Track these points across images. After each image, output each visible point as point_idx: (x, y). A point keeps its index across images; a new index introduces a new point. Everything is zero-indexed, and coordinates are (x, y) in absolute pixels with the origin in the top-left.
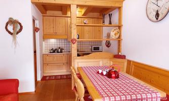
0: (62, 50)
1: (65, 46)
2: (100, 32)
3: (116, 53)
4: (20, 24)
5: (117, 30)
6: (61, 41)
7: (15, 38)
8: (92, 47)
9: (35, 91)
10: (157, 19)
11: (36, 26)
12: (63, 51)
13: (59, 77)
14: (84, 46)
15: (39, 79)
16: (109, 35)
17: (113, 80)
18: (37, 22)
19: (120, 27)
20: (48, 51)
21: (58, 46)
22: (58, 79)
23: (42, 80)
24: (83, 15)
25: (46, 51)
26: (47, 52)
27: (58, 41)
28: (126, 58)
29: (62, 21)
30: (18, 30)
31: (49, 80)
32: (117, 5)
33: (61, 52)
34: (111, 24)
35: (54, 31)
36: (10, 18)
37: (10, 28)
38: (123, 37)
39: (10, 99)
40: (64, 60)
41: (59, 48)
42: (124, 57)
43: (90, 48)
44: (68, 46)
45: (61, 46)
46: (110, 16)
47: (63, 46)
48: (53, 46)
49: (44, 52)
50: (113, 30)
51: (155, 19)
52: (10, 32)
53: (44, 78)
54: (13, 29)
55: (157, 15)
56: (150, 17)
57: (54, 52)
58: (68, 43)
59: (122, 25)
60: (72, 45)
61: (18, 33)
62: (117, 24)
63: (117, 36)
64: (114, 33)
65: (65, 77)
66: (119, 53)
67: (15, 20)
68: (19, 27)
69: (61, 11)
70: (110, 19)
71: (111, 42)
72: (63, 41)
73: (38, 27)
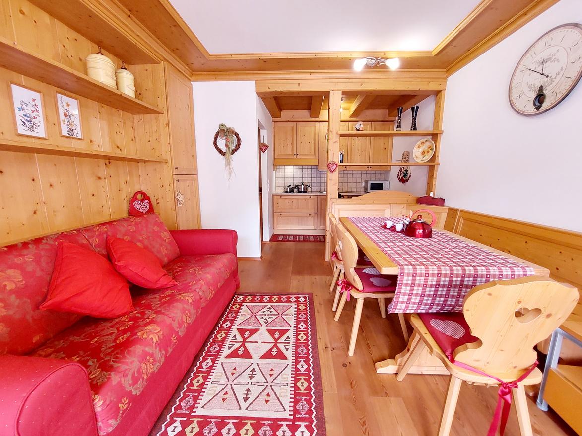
0: (306, 187)
1: (314, 180)
2: (387, 150)
3: (422, 194)
4: (237, 135)
5: (428, 144)
6: (305, 171)
7: (228, 162)
8: (366, 182)
9: (262, 257)
10: (538, 108)
11: (262, 142)
12: (309, 189)
13: (301, 239)
14: (350, 180)
15: (267, 238)
16: (407, 156)
17: (419, 239)
18: (264, 133)
19: (435, 136)
20: (282, 189)
21: (300, 180)
22: (299, 241)
23: (271, 241)
24: (352, 116)
25: (278, 189)
26: (280, 191)
27: (300, 171)
28: (446, 203)
29: (309, 129)
30: (233, 146)
31: (283, 241)
32: (433, 86)
33: (305, 191)
34: (415, 129)
35: (293, 150)
36: (222, 125)
37: (221, 143)
38: (440, 159)
39: (225, 261)
40: (311, 206)
41: (302, 184)
42: (440, 202)
43: (363, 184)
44: (318, 180)
45: (305, 180)
46: (415, 111)
47: (309, 180)
48: (291, 180)
49: (274, 191)
50: (419, 143)
51: (532, 109)
52: (220, 151)
53: (274, 238)
54: (226, 145)
55: (540, 98)
56: (519, 105)
57: (292, 191)
58: (319, 175)
59: (442, 133)
60: (330, 175)
61: (233, 152)
62: (430, 130)
63: (428, 156)
64: (421, 150)
65: (312, 239)
66: (428, 193)
67: (229, 128)
68: (235, 142)
69: (309, 109)
70: (415, 118)
71: (411, 170)
72: (309, 171)
73: (266, 142)
